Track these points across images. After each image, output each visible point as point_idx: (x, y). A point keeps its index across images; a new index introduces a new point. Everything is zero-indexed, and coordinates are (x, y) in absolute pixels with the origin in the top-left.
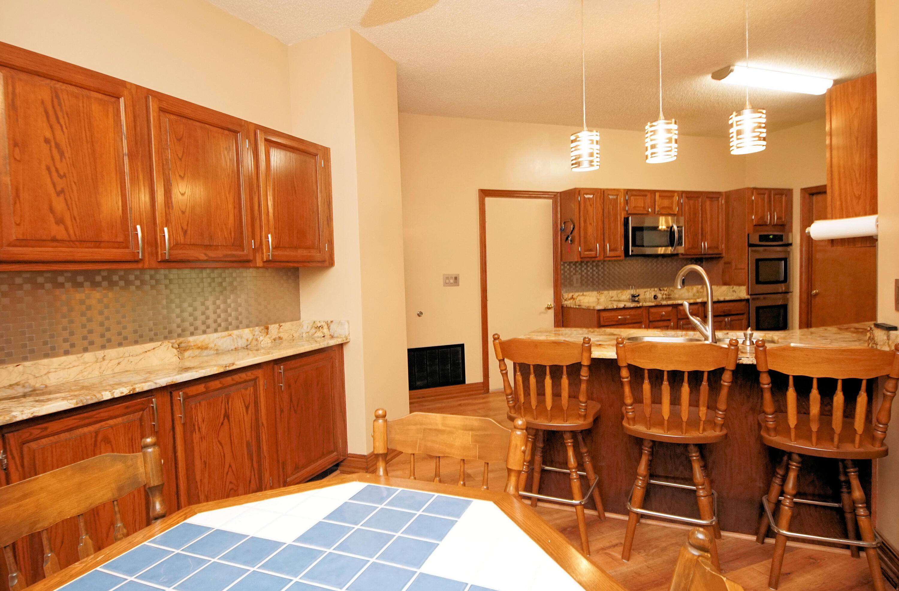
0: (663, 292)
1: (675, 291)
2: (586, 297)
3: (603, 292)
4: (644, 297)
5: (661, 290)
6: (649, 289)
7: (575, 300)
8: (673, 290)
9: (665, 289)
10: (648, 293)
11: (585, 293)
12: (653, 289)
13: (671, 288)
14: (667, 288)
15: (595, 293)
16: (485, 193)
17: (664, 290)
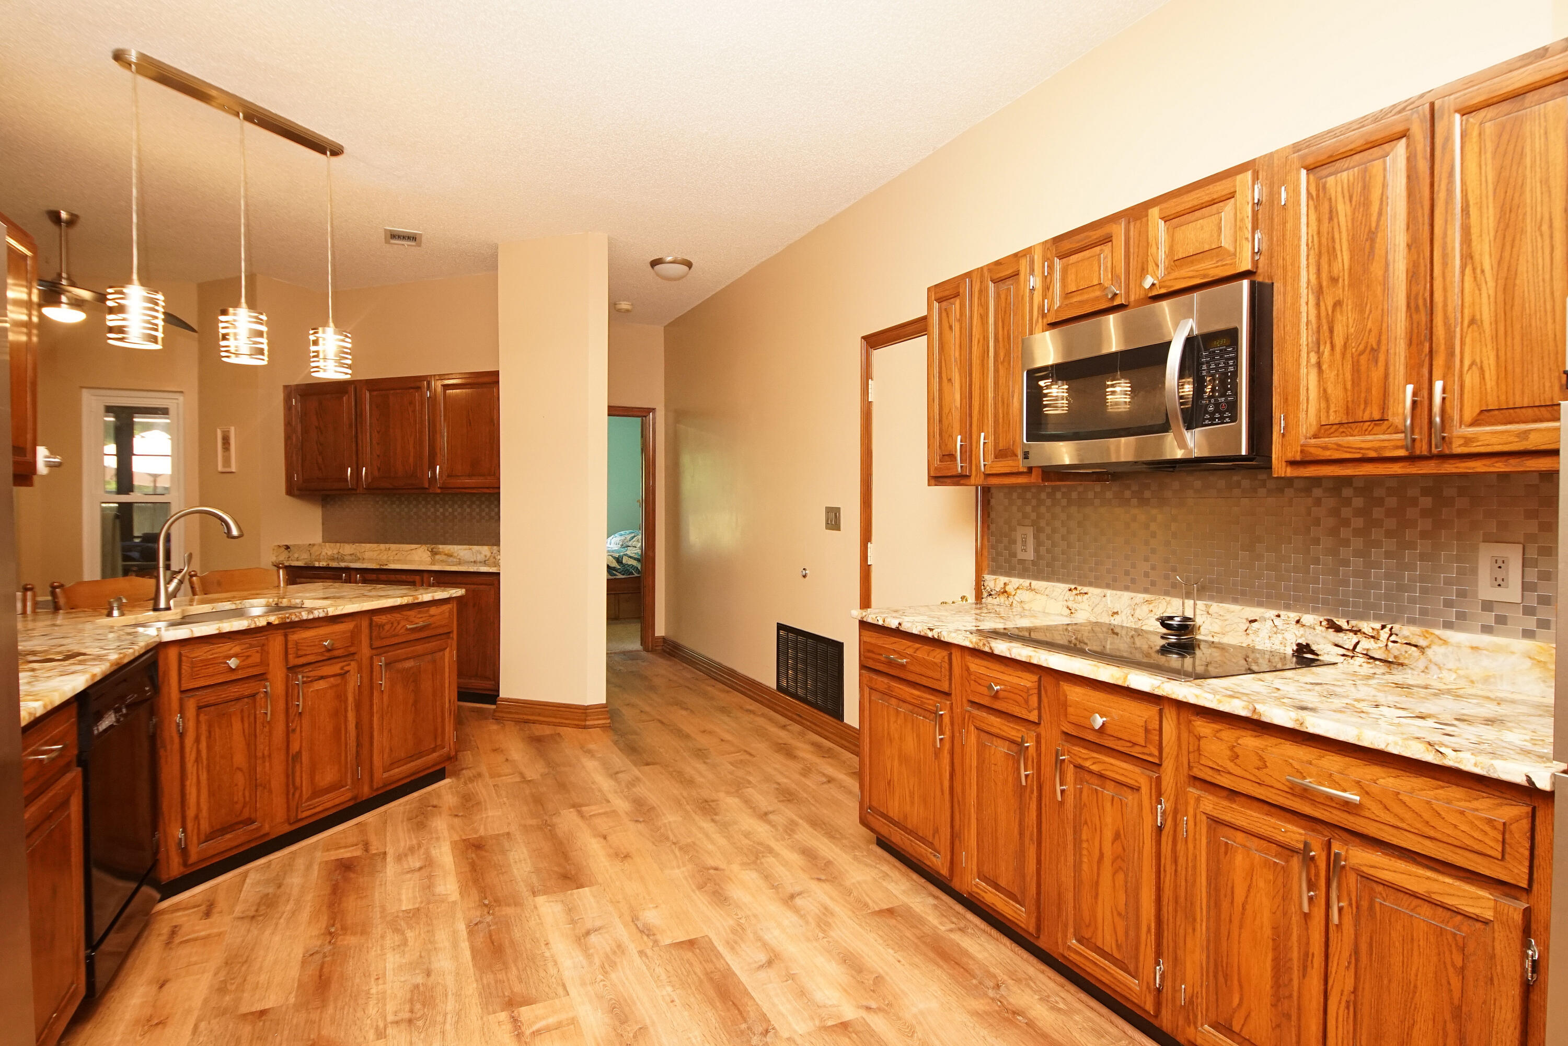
0: (1348, 640)
1: (1436, 652)
2: (1038, 596)
3: (1085, 589)
4: (1245, 641)
5: (1339, 629)
6: (1272, 613)
7: (1011, 599)
8: (1422, 642)
9: (1366, 626)
10: (1264, 628)
11: (1036, 584)
12: (1294, 616)
13: (1407, 631)
14: (1378, 626)
15: (1060, 588)
16: (875, 341)
17: (1356, 632)
